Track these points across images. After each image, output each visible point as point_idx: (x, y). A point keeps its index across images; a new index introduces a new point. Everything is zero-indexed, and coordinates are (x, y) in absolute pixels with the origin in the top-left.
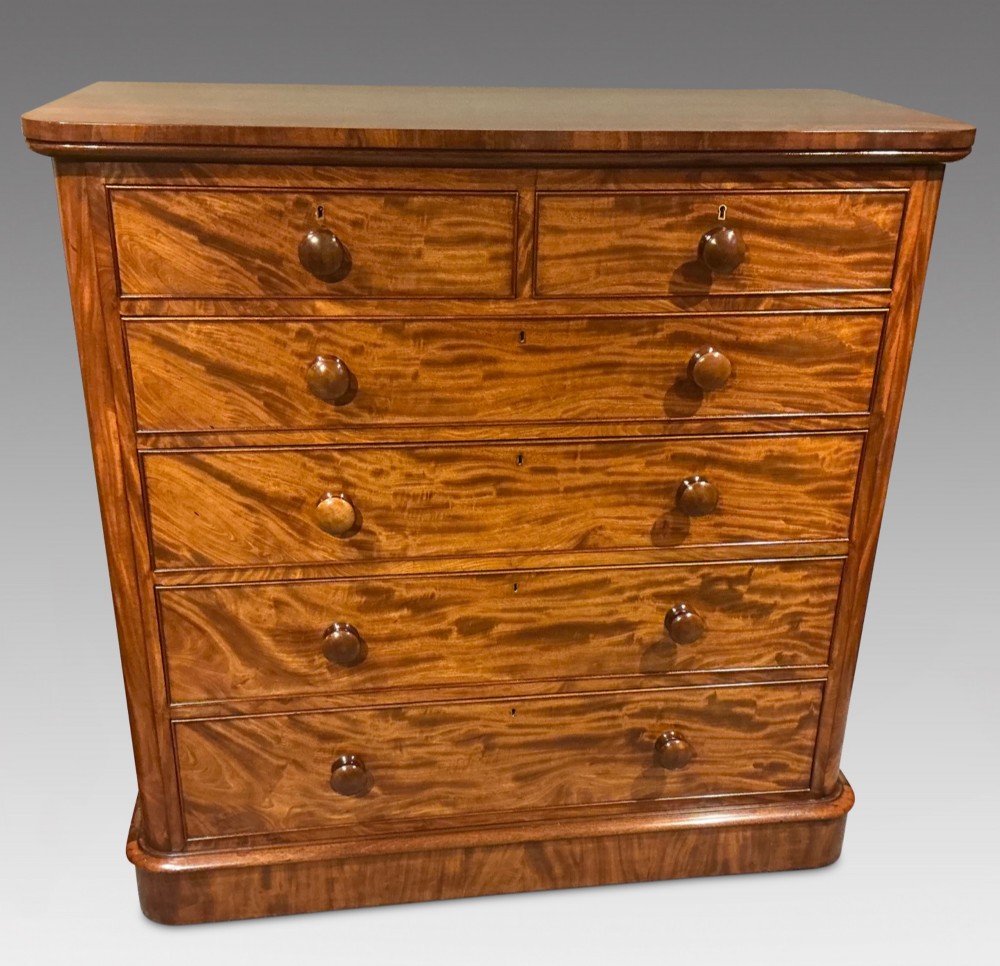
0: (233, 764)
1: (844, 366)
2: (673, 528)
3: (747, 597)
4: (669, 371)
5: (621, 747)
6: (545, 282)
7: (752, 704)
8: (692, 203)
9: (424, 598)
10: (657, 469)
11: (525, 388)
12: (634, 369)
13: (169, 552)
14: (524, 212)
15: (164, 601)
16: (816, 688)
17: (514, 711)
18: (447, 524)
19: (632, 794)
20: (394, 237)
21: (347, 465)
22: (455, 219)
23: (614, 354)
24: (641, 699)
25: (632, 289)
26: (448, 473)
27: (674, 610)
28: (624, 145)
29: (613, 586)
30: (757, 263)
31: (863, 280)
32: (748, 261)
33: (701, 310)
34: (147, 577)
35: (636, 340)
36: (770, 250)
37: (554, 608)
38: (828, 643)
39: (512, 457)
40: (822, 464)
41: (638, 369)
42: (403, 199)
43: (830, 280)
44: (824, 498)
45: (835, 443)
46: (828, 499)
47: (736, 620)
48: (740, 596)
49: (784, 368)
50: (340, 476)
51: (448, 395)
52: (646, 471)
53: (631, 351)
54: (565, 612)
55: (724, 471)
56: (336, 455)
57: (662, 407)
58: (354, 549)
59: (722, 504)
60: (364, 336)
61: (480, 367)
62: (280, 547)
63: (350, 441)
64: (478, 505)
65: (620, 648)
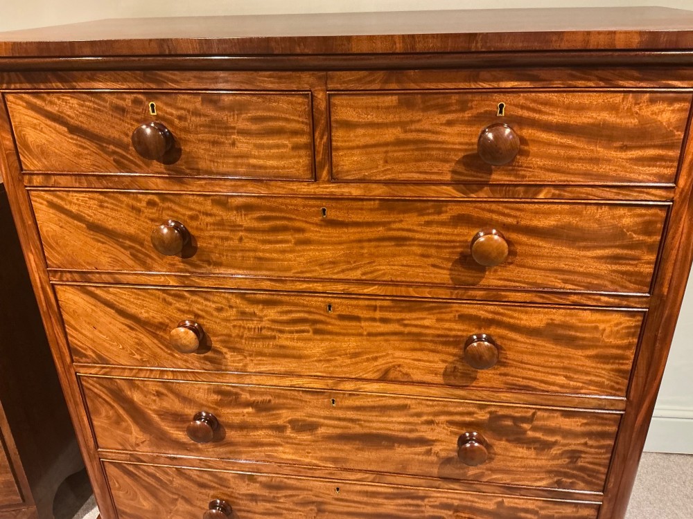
1: (625, 252)
2: (461, 373)
3: (530, 434)
4: (454, 247)
6: (340, 168)
7: (534, 512)
8: (472, 101)
9: (263, 402)
10: (447, 325)
11: (328, 253)
12: (422, 243)
13: (80, 352)
14: (317, 109)
15: (84, 383)
16: (592, 508)
17: (338, 489)
18: (275, 351)
20: (212, 129)
21: (196, 302)
22: (260, 113)
23: (403, 230)
24: (439, 496)
25: (416, 176)
26: (272, 313)
27: (467, 434)
28: (399, 47)
29: (412, 411)
30: (536, 156)
31: (645, 175)
32: (526, 154)
33: (483, 194)
34: (70, 366)
35: (423, 219)
36: (549, 144)
37: (365, 421)
38: (604, 477)
39: (323, 305)
40: (602, 334)
41: (425, 243)
42: (216, 97)
43: (612, 173)
44: (604, 363)
45: (616, 318)
46: (608, 363)
47: (521, 450)
48: (525, 432)
50: (191, 309)
51: (268, 255)
52: (437, 326)
53: (419, 228)
54: (375, 425)
55: (507, 332)
56: (186, 294)
57: (448, 276)
58: (207, 362)
59: (506, 358)
60: (197, 207)
61: (292, 235)
62: (155, 356)
63: (196, 285)
64: (298, 339)
65: (421, 457)
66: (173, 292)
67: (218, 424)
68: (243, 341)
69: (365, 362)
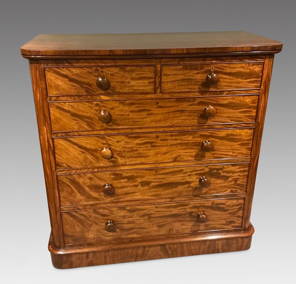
0: (78, 224)
1: (248, 109)
2: (201, 155)
3: (222, 174)
4: (199, 112)
5: (188, 217)
6: (163, 89)
7: (224, 204)
8: (204, 67)
9: (131, 176)
10: (196, 139)
11: (159, 117)
13: (60, 165)
14: (157, 70)
15: (59, 178)
16: (243, 199)
17: (157, 207)
18: (137, 155)
19: (191, 230)
20: (122, 78)
21: (110, 140)
22: (138, 73)
23: (183, 108)
24: (193, 203)
25: (188, 90)
26: (138, 141)
27: (202, 178)
28: (185, 52)
29: (184, 172)
30: (222, 82)
31: (252, 86)
32: (220, 82)
33: (207, 95)
34: (54, 172)
35: (189, 104)
36: (226, 78)
37: (167, 178)
38: (245, 187)
39: (155, 136)
40: (242, 137)
41: (190, 111)
42: (124, 68)
43: (243, 86)
45: (246, 131)
46: (244, 146)
47: (219, 181)
48: (220, 174)
49: (231, 110)
50: (107, 143)
51: (137, 120)
52: (193, 139)
53: (188, 107)
54: (171, 179)
56: (106, 137)
57: (197, 122)
58: (111, 163)
59: (215, 148)
60: (114, 105)
61: (146, 112)
62: (91, 163)
63: (110, 133)
64: (146, 150)
65: (186, 189)
66: (101, 137)
68: (126, 153)
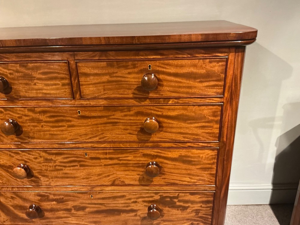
1: (207, 124)
2: (146, 179)
3: (178, 204)
4: (137, 125)
6: (84, 93)
8: (138, 64)
9: (60, 199)
10: (138, 159)
11: (82, 130)
12: (124, 124)
14: (71, 68)
18: (63, 175)
20: (25, 78)
21: (24, 155)
22: (46, 70)
23: (115, 119)
25: (118, 96)
26: (60, 158)
27: (152, 206)
28: (103, 42)
29: (127, 198)
30: (166, 86)
31: (211, 92)
32: (162, 85)
33: (147, 102)
35: (123, 114)
36: (171, 81)
37: (107, 204)
38: (211, 220)
39: (83, 154)
40: (202, 159)
42: (25, 64)
43: (197, 92)
44: (204, 171)
45: (207, 152)
46: (206, 171)
47: (175, 211)
48: (175, 203)
50: (23, 159)
51: (55, 133)
52: (134, 159)
53: (122, 118)
54: (111, 205)
55: (163, 160)
56: (19, 152)
57: (136, 138)
58: (33, 182)
59: (164, 172)
60: (21, 113)
61: (66, 123)
62: (8, 180)
63: (24, 148)
64: (73, 170)
65: (133, 218)
66: (14, 151)
67: (41, 210)
68: (48, 172)
69: (104, 177)
